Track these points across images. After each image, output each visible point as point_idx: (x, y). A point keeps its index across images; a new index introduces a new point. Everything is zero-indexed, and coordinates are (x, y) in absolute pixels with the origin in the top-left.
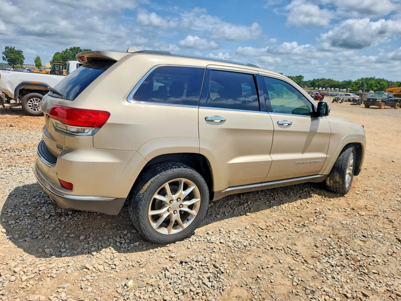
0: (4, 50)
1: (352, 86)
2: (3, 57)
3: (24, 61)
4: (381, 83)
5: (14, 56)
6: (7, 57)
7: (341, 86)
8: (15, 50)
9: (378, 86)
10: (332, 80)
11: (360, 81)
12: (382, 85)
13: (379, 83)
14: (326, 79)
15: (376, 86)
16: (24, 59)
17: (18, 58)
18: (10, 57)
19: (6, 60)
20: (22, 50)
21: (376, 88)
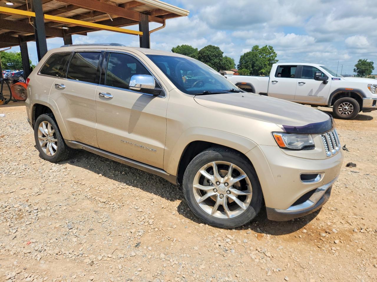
0: (357, 63)
2: (355, 70)
3: (373, 71)
5: (365, 67)
6: (358, 69)
8: (367, 62)
16: (373, 69)
17: (367, 69)
18: (360, 69)
19: (356, 72)
20: (373, 62)
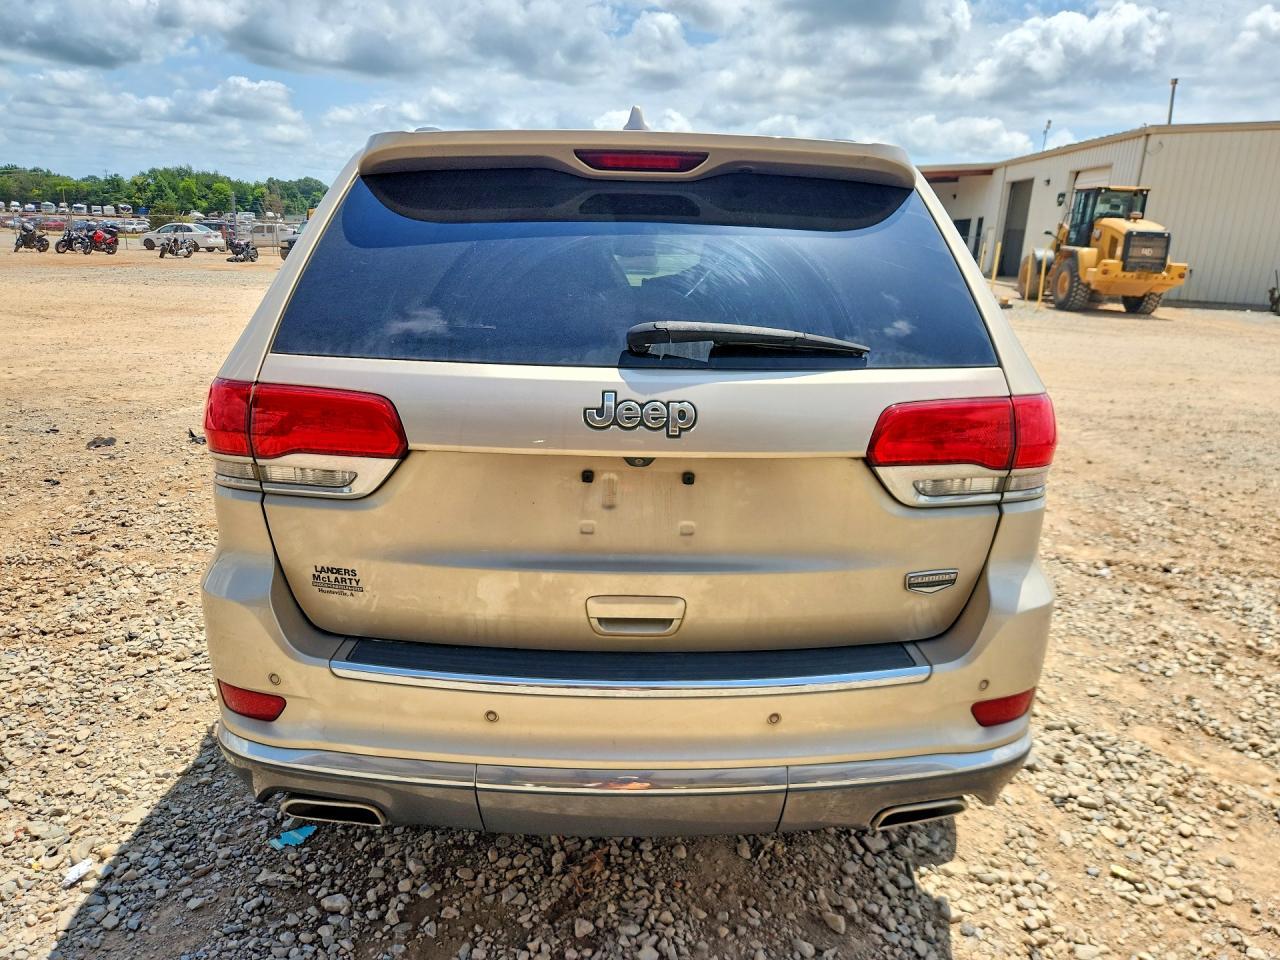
1: (129, 197)
4: (215, 186)
7: (89, 193)
9: (210, 196)
10: (48, 175)
11: (150, 180)
12: (221, 194)
13: (209, 187)
14: (25, 170)
15: (203, 197)
21: (204, 204)
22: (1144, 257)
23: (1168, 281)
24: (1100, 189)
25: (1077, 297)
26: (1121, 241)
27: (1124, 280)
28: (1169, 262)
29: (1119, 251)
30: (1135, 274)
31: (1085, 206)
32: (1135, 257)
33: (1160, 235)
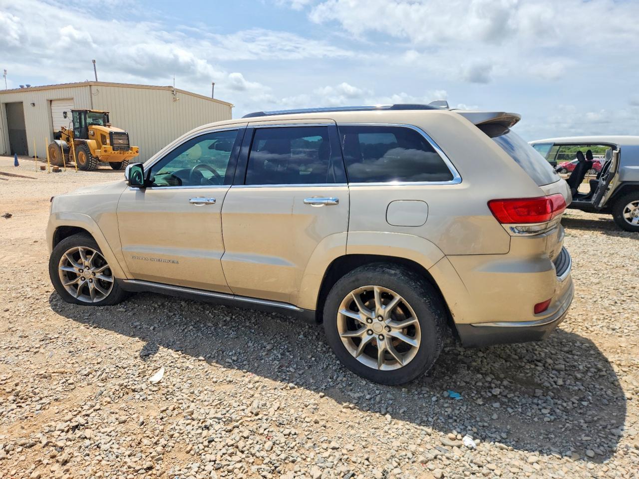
22: (120, 144)
23: (132, 154)
24: (86, 111)
25: (93, 164)
26: (108, 136)
27: (115, 155)
28: (131, 146)
29: (108, 141)
30: (119, 152)
31: (80, 119)
32: (116, 144)
33: (124, 134)
